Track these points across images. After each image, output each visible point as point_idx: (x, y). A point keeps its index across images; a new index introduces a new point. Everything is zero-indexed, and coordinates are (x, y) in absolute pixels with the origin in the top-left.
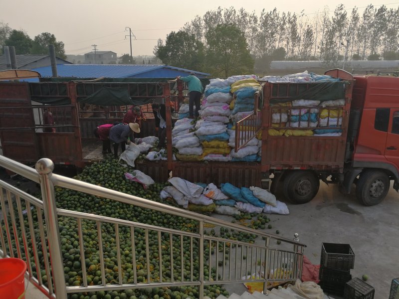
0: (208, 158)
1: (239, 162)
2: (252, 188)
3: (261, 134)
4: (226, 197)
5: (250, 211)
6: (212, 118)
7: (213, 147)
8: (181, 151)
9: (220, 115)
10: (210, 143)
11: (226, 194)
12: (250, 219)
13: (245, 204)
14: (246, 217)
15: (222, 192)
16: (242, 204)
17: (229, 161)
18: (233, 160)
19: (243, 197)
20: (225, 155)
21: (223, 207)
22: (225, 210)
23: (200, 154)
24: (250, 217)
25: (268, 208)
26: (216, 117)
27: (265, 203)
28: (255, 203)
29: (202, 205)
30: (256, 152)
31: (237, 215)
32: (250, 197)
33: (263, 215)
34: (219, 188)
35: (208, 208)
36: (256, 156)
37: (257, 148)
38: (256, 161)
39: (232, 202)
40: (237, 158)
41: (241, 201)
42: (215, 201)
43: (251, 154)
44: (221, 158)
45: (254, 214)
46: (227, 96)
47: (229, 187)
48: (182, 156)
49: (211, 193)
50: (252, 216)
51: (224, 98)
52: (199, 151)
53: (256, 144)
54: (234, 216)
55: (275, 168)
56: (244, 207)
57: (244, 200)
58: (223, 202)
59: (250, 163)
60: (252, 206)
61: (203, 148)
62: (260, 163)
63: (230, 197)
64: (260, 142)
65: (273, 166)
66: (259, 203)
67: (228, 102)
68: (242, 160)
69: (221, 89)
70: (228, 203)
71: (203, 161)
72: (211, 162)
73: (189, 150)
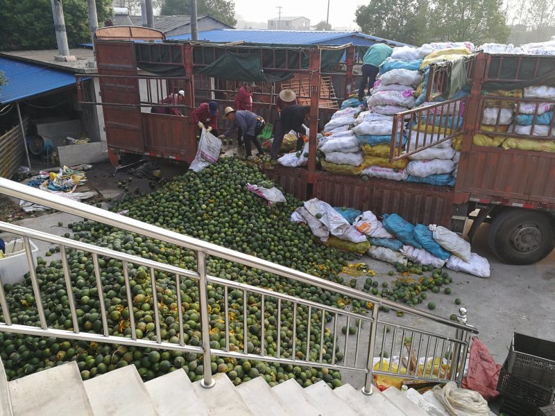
0: (370, 171)
1: (418, 183)
2: (433, 227)
3: (459, 142)
4: (389, 236)
5: (423, 262)
6: (383, 108)
7: (378, 155)
8: (329, 157)
9: (397, 105)
10: (374, 148)
11: (389, 230)
12: (420, 274)
13: (417, 250)
14: (413, 269)
15: (384, 227)
16: (411, 249)
17: (402, 180)
18: (409, 179)
19: (415, 238)
20: (397, 170)
21: (380, 249)
22: (382, 254)
23: (358, 164)
24: (419, 270)
25: (454, 262)
26: (391, 107)
27: (451, 253)
28: (433, 251)
29: (349, 241)
30: (449, 170)
31: (401, 265)
32: (425, 240)
33: (443, 271)
34: (379, 219)
35: (358, 246)
36: (447, 177)
37: (452, 163)
38: (446, 186)
39: (396, 244)
40: (416, 177)
41: (411, 245)
42: (369, 238)
43: (439, 172)
44: (389, 173)
45: (429, 268)
46: (413, 75)
47: (395, 221)
48: (330, 165)
49: (365, 225)
50: (423, 270)
51: (407, 78)
52: (356, 159)
53: (450, 156)
54: (396, 265)
55: (477, 200)
56: (415, 255)
57: (416, 244)
58: (383, 242)
59: (436, 187)
60: (429, 254)
61: (363, 156)
62: (452, 188)
63: (395, 236)
64: (458, 154)
65: (475, 196)
66: (440, 251)
67: (414, 85)
68: (424, 181)
69: (406, 64)
70: (391, 244)
71: (360, 176)
72: (373, 178)
73: (341, 157)
